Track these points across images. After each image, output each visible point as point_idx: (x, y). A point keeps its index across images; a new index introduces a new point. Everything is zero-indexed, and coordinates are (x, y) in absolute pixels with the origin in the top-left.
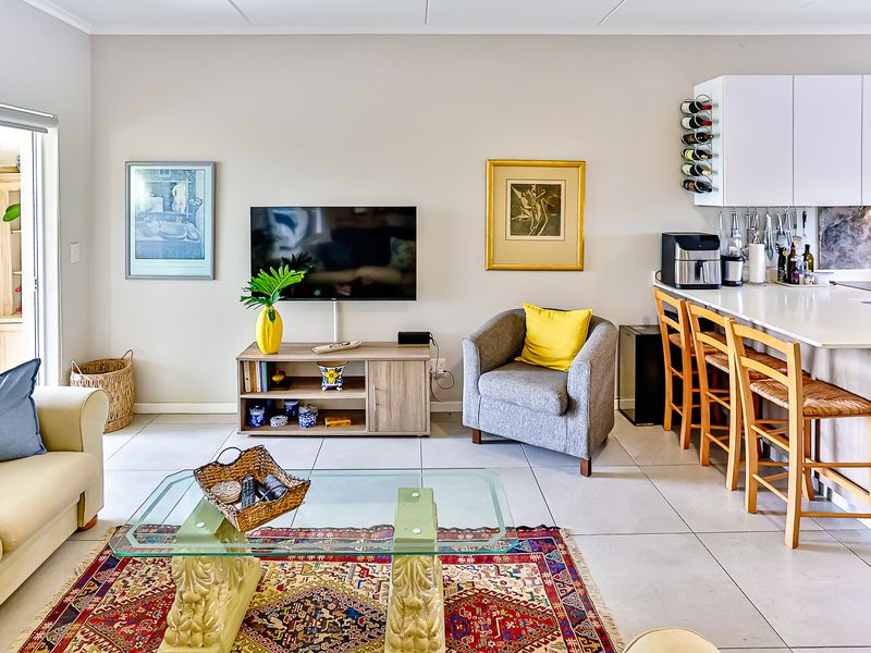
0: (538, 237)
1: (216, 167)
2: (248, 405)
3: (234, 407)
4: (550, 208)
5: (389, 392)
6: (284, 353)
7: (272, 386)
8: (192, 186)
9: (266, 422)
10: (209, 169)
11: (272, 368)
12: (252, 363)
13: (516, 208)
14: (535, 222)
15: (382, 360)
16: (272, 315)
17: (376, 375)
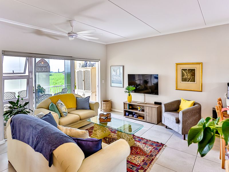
0: (189, 82)
1: (123, 66)
2: (126, 111)
3: (123, 112)
4: (192, 75)
5: (149, 113)
6: (132, 103)
7: (129, 109)
8: (120, 70)
9: (128, 115)
10: (122, 67)
11: (130, 105)
12: (126, 104)
13: (183, 75)
14: (188, 78)
15: (147, 106)
16: (129, 95)
17: (146, 109)
